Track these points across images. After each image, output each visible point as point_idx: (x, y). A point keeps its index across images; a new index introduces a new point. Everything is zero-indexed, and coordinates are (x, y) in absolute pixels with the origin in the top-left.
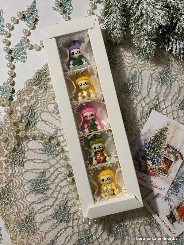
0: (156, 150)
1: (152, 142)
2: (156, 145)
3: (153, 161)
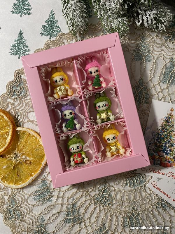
0: (166, 140)
1: (161, 133)
2: (165, 135)
3: (166, 152)
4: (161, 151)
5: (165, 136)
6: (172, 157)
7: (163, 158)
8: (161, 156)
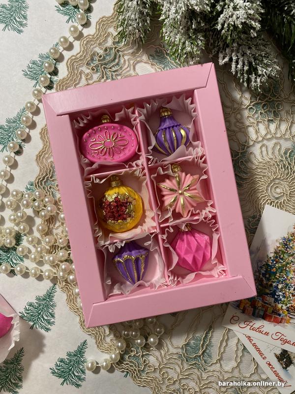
0: (279, 277)
1: (272, 263)
2: (279, 268)
3: (276, 297)
4: (267, 294)
5: (279, 271)
6: (284, 307)
7: (269, 306)
8: (267, 304)
